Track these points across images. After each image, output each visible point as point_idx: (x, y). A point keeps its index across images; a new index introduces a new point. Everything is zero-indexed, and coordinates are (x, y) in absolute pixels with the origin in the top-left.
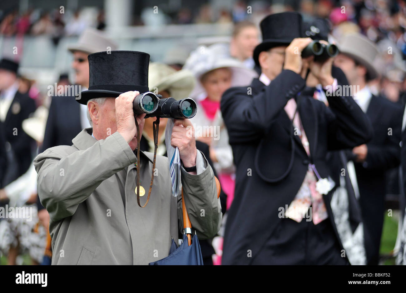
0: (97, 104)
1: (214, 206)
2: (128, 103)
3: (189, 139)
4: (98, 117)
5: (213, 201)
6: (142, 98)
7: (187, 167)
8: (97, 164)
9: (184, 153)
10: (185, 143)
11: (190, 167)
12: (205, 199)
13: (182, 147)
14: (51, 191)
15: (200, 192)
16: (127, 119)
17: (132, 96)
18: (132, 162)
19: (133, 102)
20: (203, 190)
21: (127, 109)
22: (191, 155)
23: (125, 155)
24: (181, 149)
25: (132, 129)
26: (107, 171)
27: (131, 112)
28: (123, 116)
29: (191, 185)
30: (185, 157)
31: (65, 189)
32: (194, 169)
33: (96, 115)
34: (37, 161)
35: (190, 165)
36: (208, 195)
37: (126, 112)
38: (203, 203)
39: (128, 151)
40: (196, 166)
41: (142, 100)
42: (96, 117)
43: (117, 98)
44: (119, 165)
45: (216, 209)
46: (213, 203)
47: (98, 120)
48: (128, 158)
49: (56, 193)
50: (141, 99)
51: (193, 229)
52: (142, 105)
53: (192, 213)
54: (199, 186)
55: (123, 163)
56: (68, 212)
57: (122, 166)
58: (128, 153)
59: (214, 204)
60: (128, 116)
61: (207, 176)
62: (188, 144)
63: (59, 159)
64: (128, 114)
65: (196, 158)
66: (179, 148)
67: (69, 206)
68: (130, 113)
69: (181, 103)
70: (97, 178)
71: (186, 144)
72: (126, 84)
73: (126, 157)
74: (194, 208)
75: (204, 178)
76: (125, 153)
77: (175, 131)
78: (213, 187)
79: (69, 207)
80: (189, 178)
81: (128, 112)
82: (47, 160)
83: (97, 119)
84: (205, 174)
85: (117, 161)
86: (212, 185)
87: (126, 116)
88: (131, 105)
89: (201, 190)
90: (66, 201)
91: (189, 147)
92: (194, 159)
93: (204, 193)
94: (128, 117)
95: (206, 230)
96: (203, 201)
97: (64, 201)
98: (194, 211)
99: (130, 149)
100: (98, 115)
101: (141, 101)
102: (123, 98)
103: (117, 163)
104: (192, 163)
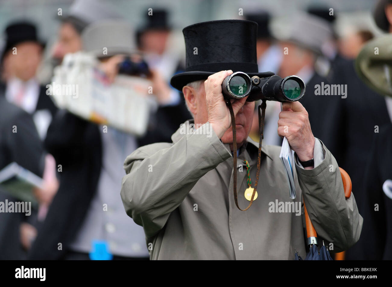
0: (192, 89)
1: (341, 208)
2: (216, 87)
3: (299, 126)
4: (196, 105)
5: (337, 202)
6: (230, 79)
7: (303, 161)
8: (182, 164)
9: (295, 143)
10: (293, 131)
11: (306, 161)
12: (326, 200)
13: (291, 136)
14: (131, 201)
15: (319, 191)
16: (216, 106)
17: (220, 77)
18: (224, 157)
19: (222, 85)
20: (321, 188)
21: (215, 93)
22: (306, 146)
23: (214, 150)
24: (290, 139)
25: (224, 117)
26: (193, 171)
27: (220, 96)
28: (211, 102)
29: (307, 182)
30: (298, 148)
31: (146, 197)
32: (311, 163)
33: (194, 102)
34: (126, 164)
35: (306, 159)
36: (329, 194)
37: (214, 97)
38: (324, 205)
39: (217, 144)
40: (313, 159)
41: (230, 82)
42: (194, 105)
43: (206, 81)
44: (208, 162)
45: (344, 212)
46: (337, 204)
47: (196, 109)
48: (219, 154)
49: (136, 202)
50: (228, 81)
51: (319, 238)
52: (229, 89)
53: (315, 219)
54: (315, 183)
55: (212, 160)
56: (156, 225)
57: (211, 164)
58: (217, 147)
59: (340, 205)
60: (217, 101)
61: (324, 171)
62: (298, 131)
63: (142, 160)
64: (216, 99)
65: (314, 149)
66: (288, 138)
67: (155, 217)
68: (219, 98)
69: (283, 83)
70: (183, 181)
71: (295, 133)
72: (223, 62)
73: (216, 152)
74: (315, 213)
75: (322, 173)
76: (214, 147)
77: (282, 118)
78: (337, 184)
79: (155, 219)
80: (303, 174)
81: (216, 97)
82: (136, 163)
83: (195, 107)
84: (323, 167)
85: (205, 158)
86: (334, 181)
87: (215, 103)
88: (219, 88)
89: (319, 188)
90: (150, 211)
91: (300, 135)
92: (310, 150)
93: (323, 192)
94: (217, 103)
95: (334, 239)
96: (324, 203)
97: (148, 212)
98: (316, 216)
99: (220, 142)
100: (195, 102)
101: (228, 83)
102: (211, 81)
103: (206, 160)
104: (308, 155)
